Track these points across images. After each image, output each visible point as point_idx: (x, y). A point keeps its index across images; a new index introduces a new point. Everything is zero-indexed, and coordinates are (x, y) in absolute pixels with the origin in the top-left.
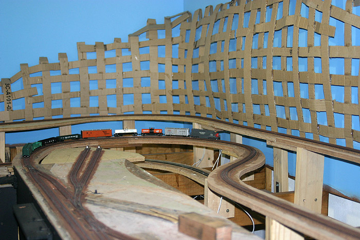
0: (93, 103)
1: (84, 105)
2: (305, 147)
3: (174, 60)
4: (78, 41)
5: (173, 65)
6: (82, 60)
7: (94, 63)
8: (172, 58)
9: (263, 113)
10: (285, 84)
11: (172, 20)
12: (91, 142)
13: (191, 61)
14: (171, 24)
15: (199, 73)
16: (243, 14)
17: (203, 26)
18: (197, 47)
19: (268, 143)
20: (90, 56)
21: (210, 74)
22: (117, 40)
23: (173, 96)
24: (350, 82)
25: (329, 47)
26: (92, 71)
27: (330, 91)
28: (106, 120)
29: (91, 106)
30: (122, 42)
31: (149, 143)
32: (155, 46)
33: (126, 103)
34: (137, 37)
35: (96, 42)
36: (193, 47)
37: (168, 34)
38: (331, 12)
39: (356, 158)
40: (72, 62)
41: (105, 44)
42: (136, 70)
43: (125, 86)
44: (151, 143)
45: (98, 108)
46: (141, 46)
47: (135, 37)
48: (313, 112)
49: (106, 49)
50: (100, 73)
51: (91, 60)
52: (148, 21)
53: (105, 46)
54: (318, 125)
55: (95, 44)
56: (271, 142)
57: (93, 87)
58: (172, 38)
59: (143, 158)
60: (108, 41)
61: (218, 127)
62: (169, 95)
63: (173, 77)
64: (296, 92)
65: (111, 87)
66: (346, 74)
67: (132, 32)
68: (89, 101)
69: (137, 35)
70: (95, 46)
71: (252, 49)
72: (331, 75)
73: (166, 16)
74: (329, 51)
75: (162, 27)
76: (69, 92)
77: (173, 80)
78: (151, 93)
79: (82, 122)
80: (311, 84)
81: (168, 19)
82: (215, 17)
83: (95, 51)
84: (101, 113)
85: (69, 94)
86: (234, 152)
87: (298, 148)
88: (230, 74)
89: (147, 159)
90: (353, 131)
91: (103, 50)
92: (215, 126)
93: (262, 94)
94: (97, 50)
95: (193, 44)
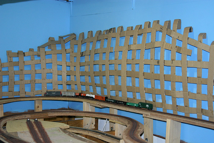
0: (16, 89)
1: (10, 91)
2: (173, 119)
3: (67, 63)
4: (7, 50)
5: (67, 66)
6: (10, 62)
7: (17, 64)
8: (66, 62)
9: (134, 97)
10: (153, 81)
11: (64, 38)
12: (26, 115)
13: (79, 64)
14: (64, 40)
15: (85, 71)
16: (119, 38)
17: (87, 43)
18: (83, 55)
19: (144, 116)
20: (15, 60)
21: (94, 73)
22: (31, 50)
23: (67, 85)
24: (202, 82)
25: (187, 61)
26: (16, 69)
27: (187, 86)
28: (26, 100)
29: (15, 91)
30: (34, 51)
31: (61, 115)
32: (55, 54)
33: (37, 89)
34: (44, 48)
35: (18, 51)
36: (81, 55)
37: (63, 47)
38: (188, 41)
39: (211, 126)
40: (4, 63)
41: (24, 52)
42: (44, 69)
43: (36, 79)
44: (63, 115)
45: (19, 92)
46: (46, 54)
47: (43, 48)
48: (174, 98)
49: (24, 55)
50: (21, 70)
51: (15, 62)
52: (49, 39)
53: (24, 53)
54: (177, 106)
55: (17, 52)
56: (146, 115)
57: (16, 79)
58: (66, 50)
59: (68, 126)
60: (26, 50)
61: (104, 105)
62: (64, 85)
63: (67, 73)
64: (162, 86)
65: (27, 79)
66: (198, 77)
67: (40, 45)
68: (14, 88)
69: (43, 47)
70: (18, 53)
71: (127, 59)
72: (188, 77)
73: (59, 36)
74: (187, 63)
75: (59, 43)
76: (2, 82)
77: (67, 75)
78: (53, 83)
79: (11, 101)
80: (173, 82)
81: (61, 38)
82: (97, 38)
83: (18, 56)
84: (21, 95)
85: (2, 83)
86: (119, 121)
87: (167, 119)
88: (110, 73)
89: (71, 127)
90: (202, 109)
91: (23, 56)
92: (101, 104)
93: (134, 86)
94: (19, 55)
95: (80, 54)
